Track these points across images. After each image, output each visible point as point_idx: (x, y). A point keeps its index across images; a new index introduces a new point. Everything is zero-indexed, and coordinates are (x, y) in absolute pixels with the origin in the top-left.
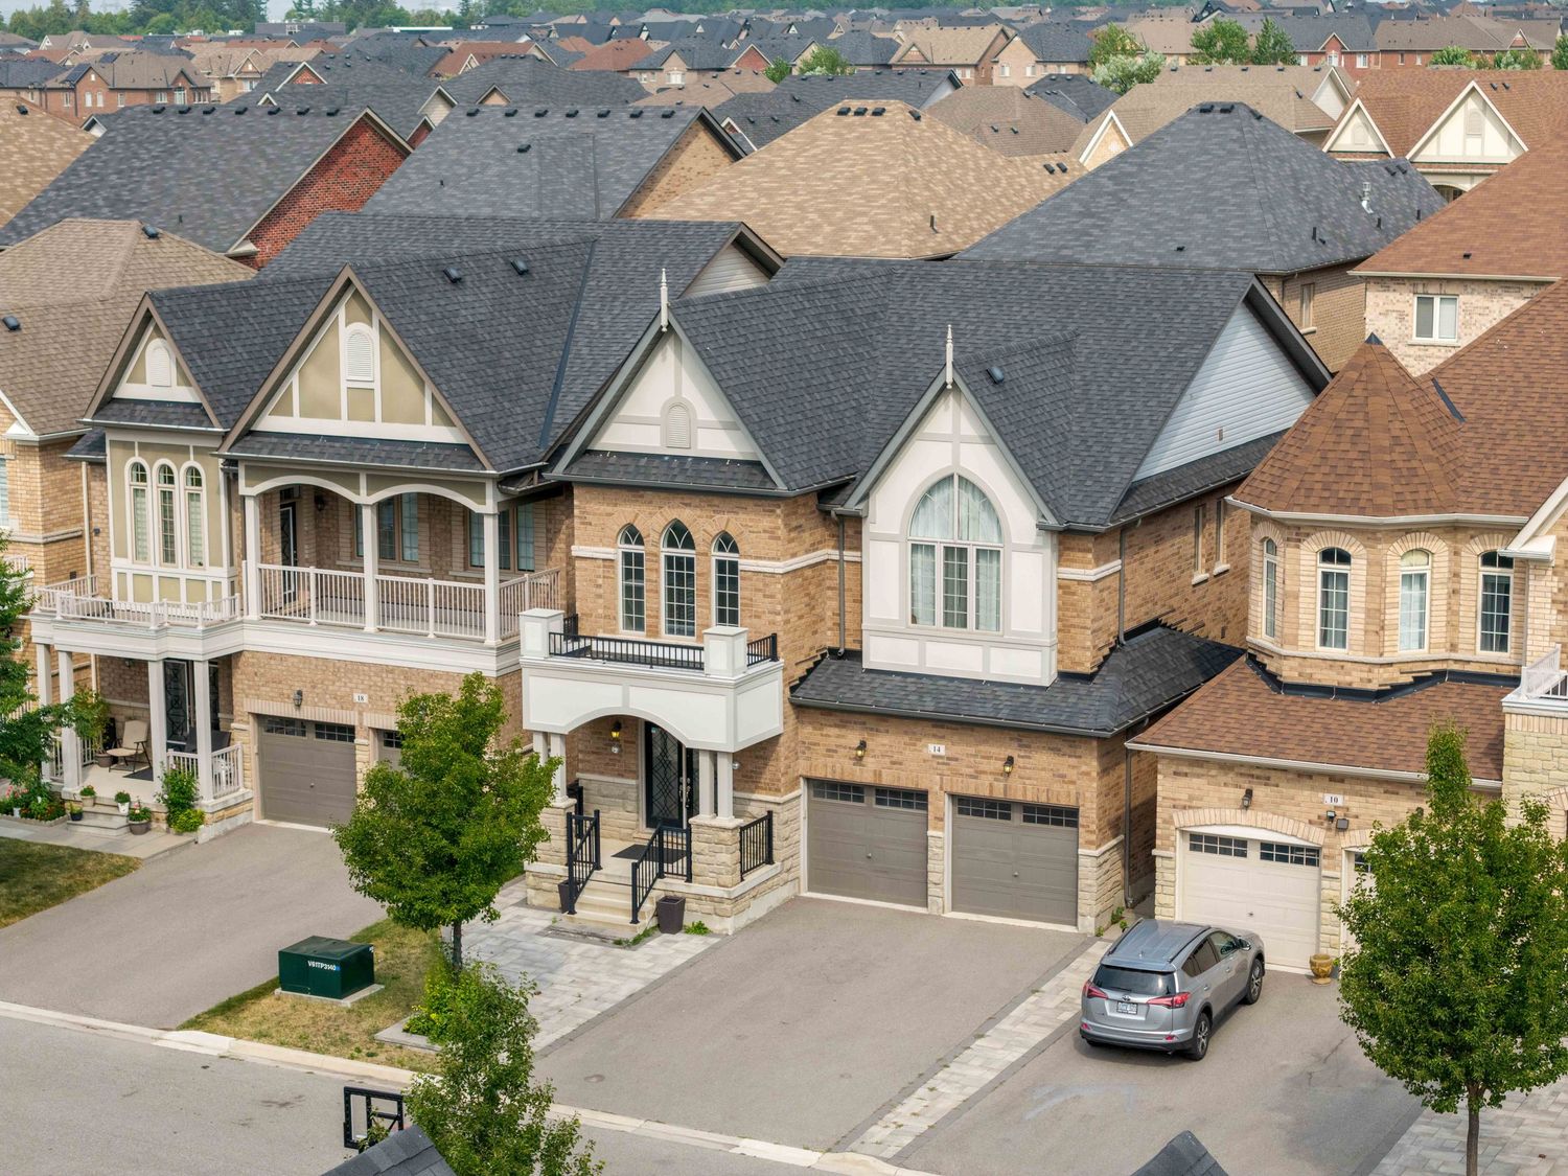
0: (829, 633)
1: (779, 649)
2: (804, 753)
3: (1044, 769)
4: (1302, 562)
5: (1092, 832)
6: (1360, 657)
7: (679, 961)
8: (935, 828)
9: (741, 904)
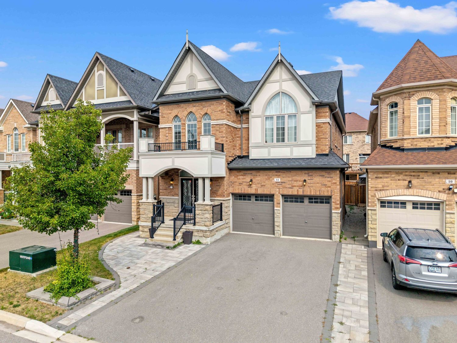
0: (238, 151)
1: (224, 149)
2: (231, 185)
3: (318, 183)
4: (411, 105)
5: (337, 204)
6: (438, 135)
7: (190, 254)
8: (277, 207)
9: (213, 233)
